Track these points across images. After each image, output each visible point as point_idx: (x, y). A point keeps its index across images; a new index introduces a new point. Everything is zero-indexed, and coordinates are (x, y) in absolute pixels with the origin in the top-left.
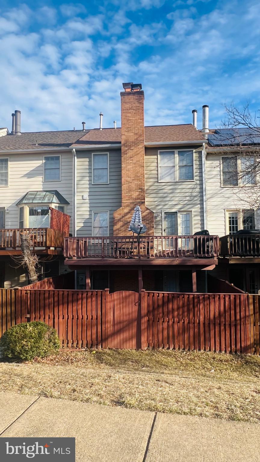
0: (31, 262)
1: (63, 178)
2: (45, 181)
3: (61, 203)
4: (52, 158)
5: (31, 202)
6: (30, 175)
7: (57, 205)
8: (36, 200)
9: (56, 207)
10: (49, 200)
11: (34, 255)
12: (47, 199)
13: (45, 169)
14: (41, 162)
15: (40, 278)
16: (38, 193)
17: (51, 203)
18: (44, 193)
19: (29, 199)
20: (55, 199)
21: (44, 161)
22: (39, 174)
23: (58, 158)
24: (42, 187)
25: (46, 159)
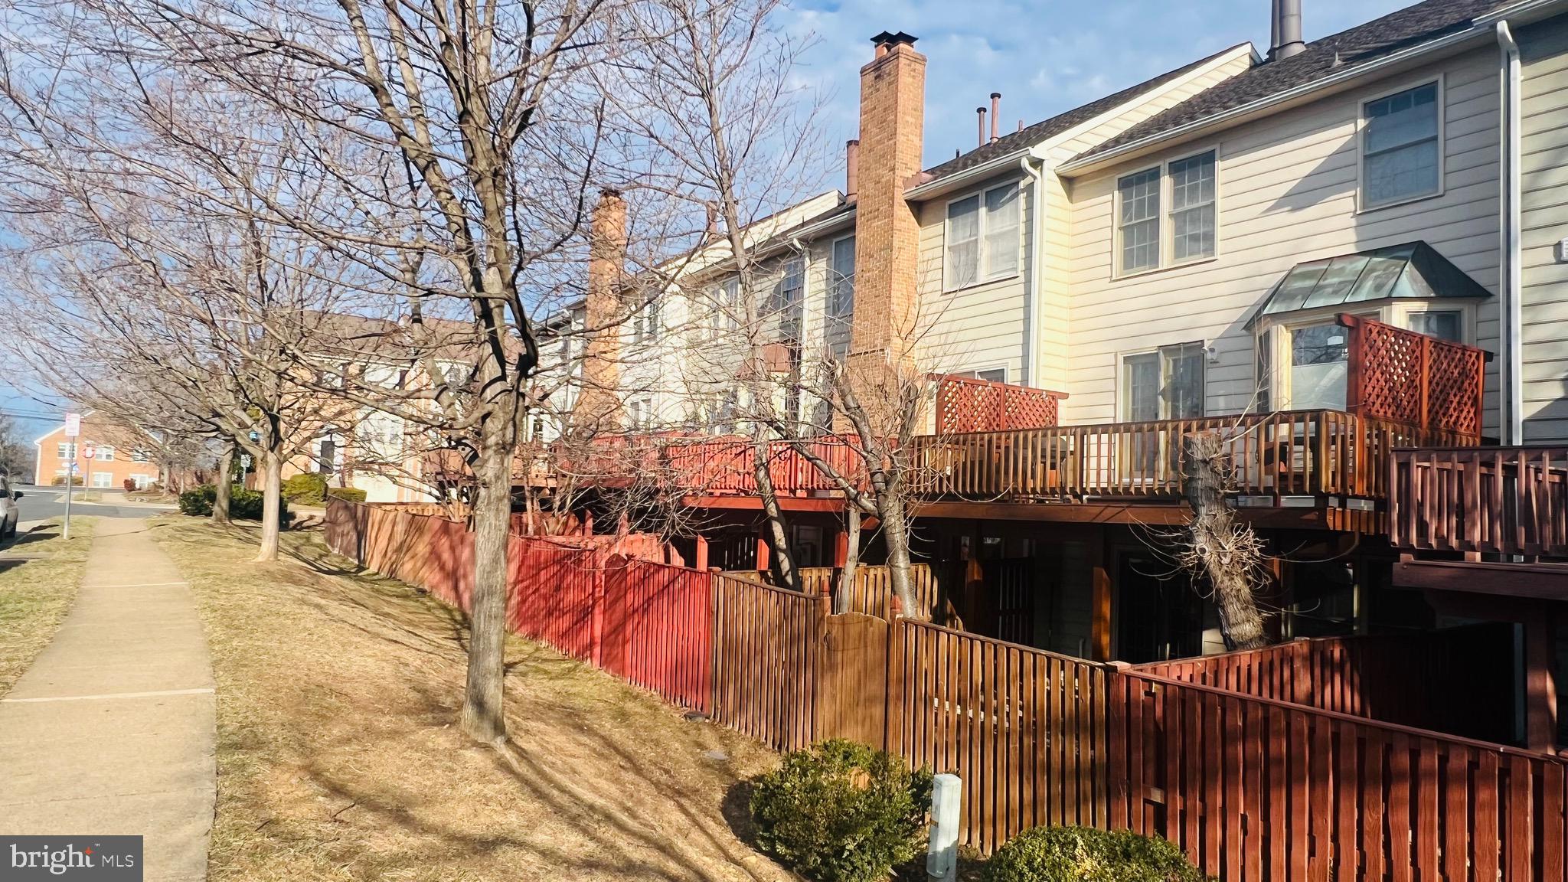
0: (1226, 560)
1: (1453, 180)
2: (1367, 210)
3: (1441, 297)
4: (1400, 102)
5: (1296, 306)
6: (1302, 196)
7: (1424, 306)
8: (1321, 296)
9: (1414, 316)
10: (1378, 288)
11: (1244, 530)
12: (1369, 284)
13: (1366, 157)
14: (1348, 129)
15: (1271, 632)
16: (1336, 266)
17: (1389, 300)
18: (1362, 263)
19: (1291, 297)
20: (1409, 281)
21: (1362, 123)
22: (1339, 186)
23: (1428, 94)
24: (1352, 236)
25: (1373, 110)
